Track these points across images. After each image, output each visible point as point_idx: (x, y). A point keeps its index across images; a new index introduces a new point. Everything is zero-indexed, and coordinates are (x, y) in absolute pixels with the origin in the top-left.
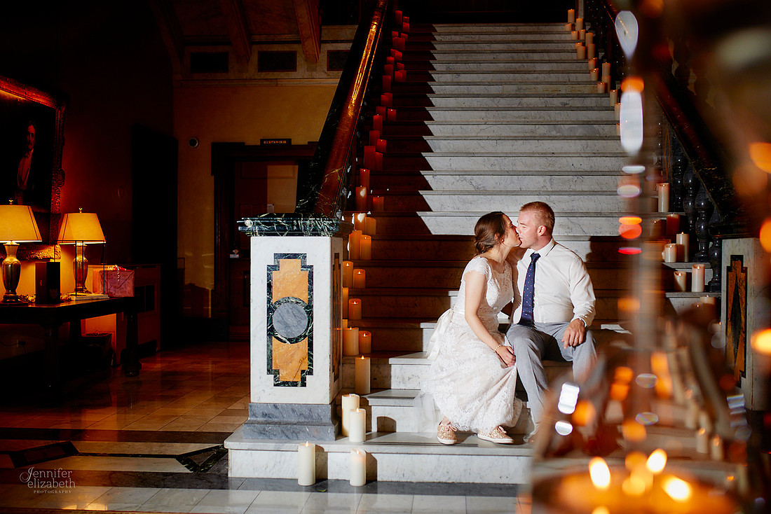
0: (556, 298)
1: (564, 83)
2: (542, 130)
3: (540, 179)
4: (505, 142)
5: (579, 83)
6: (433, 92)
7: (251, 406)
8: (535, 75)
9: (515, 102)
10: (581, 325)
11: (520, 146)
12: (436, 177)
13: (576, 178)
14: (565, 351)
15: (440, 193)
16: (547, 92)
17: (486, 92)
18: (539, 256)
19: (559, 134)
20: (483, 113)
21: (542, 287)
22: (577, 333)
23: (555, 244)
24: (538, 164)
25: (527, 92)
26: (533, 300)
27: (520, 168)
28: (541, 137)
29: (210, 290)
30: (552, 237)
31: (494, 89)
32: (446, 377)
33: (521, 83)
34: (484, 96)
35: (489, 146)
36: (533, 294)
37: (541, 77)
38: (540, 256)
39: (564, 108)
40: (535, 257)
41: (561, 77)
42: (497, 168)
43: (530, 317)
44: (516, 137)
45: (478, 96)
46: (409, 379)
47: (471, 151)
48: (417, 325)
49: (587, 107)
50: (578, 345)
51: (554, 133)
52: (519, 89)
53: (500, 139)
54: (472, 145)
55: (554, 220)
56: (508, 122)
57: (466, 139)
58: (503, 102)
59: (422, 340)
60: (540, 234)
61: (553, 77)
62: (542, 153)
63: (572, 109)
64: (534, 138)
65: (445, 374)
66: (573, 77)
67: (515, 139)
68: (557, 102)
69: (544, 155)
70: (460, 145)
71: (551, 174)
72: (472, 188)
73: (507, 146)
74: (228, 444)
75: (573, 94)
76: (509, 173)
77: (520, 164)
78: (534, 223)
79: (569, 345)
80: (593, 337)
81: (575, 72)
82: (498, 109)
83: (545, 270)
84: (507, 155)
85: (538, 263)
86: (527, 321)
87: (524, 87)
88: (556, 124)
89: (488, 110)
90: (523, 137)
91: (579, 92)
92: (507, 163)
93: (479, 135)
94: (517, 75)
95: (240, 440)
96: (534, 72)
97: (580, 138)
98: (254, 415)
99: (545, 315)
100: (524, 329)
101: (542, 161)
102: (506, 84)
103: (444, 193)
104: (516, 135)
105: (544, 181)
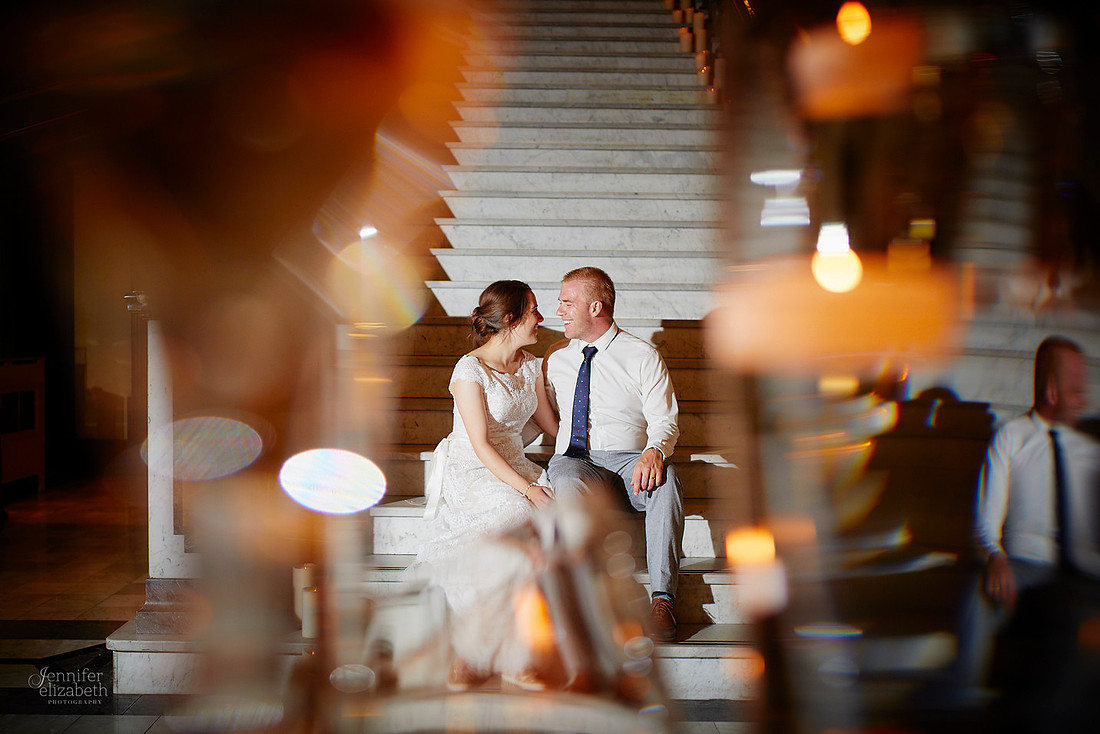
0: (624, 415)
1: (659, 88)
2: (622, 158)
3: (615, 232)
4: (566, 176)
5: (680, 88)
6: (462, 99)
7: (149, 584)
8: (616, 75)
9: (584, 115)
10: (658, 457)
11: (588, 182)
12: (458, 228)
13: (668, 231)
14: (636, 497)
15: (463, 252)
16: (633, 102)
17: (542, 100)
18: (595, 350)
19: (647, 165)
20: (535, 132)
21: (599, 397)
22: (653, 471)
23: (619, 331)
24: (616, 209)
25: (602, 101)
26: (588, 419)
27: (586, 215)
28: (620, 168)
29: (126, 397)
30: (613, 321)
31: (554, 96)
32: (451, 539)
33: (594, 87)
34: (538, 105)
35: (542, 182)
36: (588, 409)
37: (626, 78)
38: (597, 351)
39: (657, 125)
40: (589, 353)
41: (656, 80)
42: (552, 215)
43: (583, 444)
44: (581, 168)
45: (528, 105)
46: (401, 538)
47: (515, 189)
48: (415, 456)
49: (690, 125)
50: (654, 488)
51: (640, 163)
52: (591, 96)
53: (557, 171)
54: (516, 180)
55: (614, 293)
56: (571, 145)
57: (506, 170)
58: (566, 115)
59: (424, 478)
60: (595, 314)
61: (643, 79)
62: (620, 194)
63: (669, 127)
64: (608, 170)
65: (450, 535)
66: (673, 79)
67: (581, 171)
68: (647, 116)
69: (621, 196)
70: (497, 180)
71: (632, 225)
72: (511, 246)
73: (568, 183)
74: (112, 643)
75: (672, 105)
76: (567, 224)
77: (587, 210)
78: (583, 299)
79: (641, 488)
80: (676, 474)
81: (677, 72)
82: (558, 126)
83: (605, 373)
84: (566, 196)
85: (595, 361)
86: (579, 451)
87: (599, 93)
88: (643, 149)
89: (542, 126)
90: (593, 168)
91: (680, 102)
92: (568, 209)
93: (528, 164)
94: (588, 75)
95: (131, 637)
96: (615, 70)
97: (677, 171)
98: (154, 598)
99: (606, 440)
100: (573, 463)
101: (620, 205)
102: (572, 87)
103: (468, 252)
104: (583, 165)
105: (622, 236)
